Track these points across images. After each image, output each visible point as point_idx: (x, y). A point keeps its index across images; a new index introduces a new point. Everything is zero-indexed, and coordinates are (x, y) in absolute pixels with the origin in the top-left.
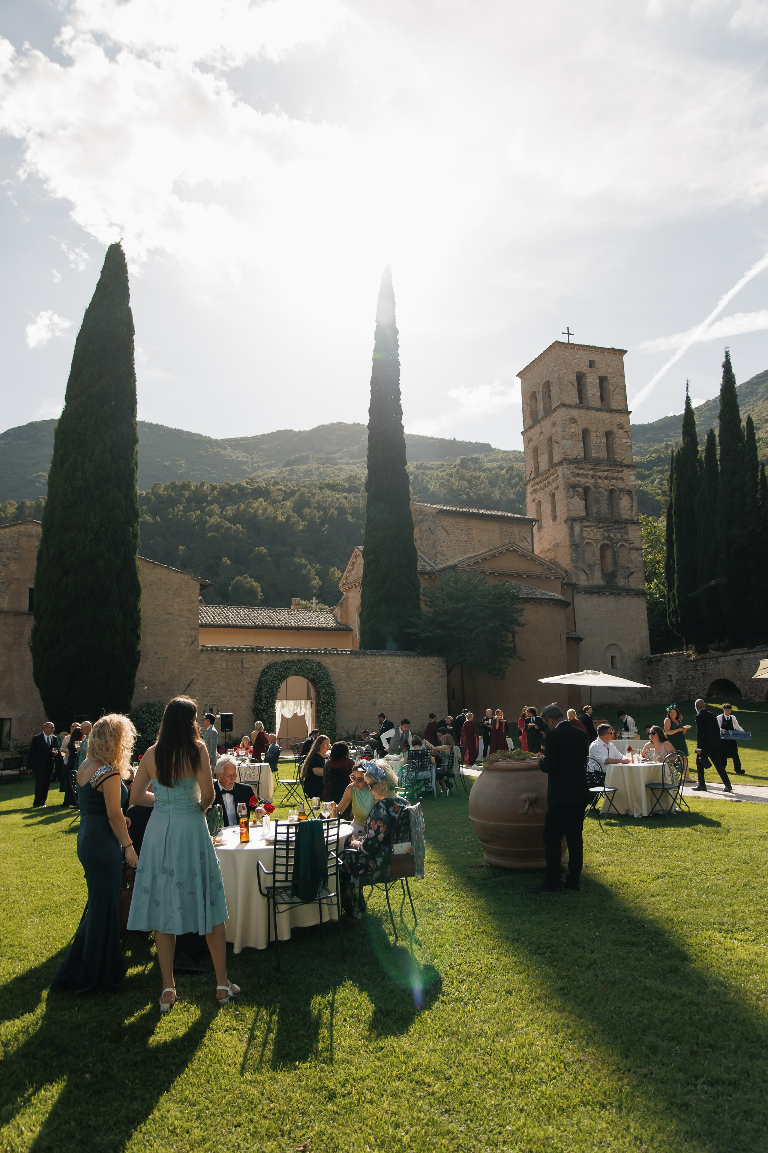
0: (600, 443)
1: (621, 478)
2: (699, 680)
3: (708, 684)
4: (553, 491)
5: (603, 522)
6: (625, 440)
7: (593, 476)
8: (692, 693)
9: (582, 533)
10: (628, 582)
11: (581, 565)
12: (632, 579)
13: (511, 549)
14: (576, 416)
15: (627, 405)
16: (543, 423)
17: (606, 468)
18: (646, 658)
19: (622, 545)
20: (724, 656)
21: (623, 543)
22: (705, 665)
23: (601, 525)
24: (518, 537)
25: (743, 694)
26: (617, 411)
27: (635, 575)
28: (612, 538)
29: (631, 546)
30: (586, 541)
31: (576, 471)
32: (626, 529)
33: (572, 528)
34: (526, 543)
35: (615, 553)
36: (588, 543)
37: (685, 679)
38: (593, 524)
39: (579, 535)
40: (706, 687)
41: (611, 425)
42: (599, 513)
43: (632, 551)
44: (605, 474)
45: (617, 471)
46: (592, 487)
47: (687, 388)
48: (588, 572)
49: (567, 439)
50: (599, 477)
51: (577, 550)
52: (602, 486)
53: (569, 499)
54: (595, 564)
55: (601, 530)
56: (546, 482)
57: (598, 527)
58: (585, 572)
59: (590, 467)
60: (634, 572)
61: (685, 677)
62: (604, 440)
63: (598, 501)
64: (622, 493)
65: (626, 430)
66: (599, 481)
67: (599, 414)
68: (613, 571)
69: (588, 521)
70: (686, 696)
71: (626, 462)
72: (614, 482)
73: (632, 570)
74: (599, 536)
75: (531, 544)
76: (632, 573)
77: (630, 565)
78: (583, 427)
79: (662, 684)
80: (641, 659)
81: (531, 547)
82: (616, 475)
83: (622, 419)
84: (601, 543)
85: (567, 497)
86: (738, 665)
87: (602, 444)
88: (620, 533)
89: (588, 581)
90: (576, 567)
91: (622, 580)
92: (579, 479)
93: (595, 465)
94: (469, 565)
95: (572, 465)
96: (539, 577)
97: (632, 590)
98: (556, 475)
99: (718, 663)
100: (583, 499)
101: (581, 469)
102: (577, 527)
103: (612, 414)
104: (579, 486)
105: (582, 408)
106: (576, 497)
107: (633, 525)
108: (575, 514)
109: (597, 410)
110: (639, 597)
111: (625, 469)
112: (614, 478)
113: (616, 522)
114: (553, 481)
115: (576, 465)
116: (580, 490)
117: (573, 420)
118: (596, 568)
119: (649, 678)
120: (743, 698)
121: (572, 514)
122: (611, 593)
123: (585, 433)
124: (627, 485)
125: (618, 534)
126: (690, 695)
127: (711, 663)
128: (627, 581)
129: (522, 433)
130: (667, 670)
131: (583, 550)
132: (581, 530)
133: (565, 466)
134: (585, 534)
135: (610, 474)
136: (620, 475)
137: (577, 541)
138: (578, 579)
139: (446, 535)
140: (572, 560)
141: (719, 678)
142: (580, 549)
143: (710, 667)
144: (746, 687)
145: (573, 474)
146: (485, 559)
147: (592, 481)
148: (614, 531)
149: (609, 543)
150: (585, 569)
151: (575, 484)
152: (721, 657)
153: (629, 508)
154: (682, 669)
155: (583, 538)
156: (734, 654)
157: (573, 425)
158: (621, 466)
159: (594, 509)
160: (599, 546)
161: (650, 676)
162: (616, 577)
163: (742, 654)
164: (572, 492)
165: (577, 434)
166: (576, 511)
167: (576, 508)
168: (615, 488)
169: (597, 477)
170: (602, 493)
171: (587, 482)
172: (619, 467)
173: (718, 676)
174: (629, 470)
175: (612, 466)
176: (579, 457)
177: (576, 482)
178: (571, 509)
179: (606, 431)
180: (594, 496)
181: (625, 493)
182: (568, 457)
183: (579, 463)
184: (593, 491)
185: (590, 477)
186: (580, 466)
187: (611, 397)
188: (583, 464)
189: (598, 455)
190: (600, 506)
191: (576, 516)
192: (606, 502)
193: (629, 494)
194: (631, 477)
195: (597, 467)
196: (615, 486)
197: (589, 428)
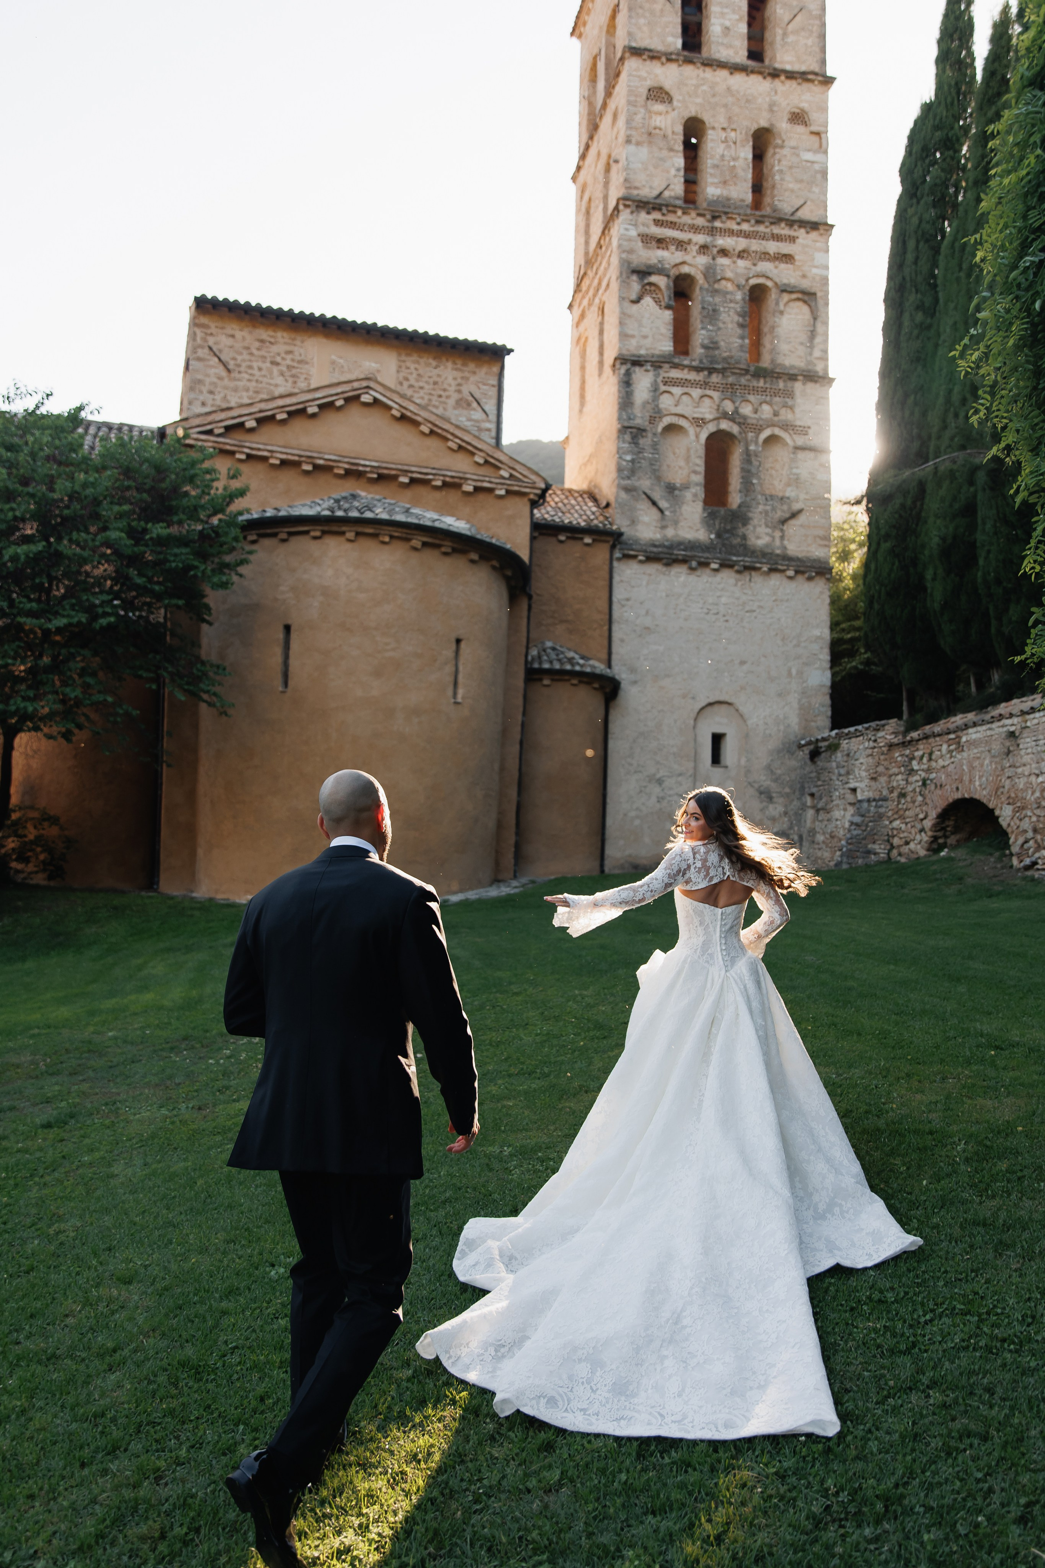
0: (735, 159)
1: (787, 258)
2: (914, 802)
3: (933, 814)
4: (603, 300)
5: (722, 371)
6: (809, 156)
7: (704, 248)
8: (896, 841)
9: (655, 399)
10: (782, 538)
11: (645, 483)
12: (792, 528)
13: (365, 398)
14: (667, 85)
15: (823, 62)
16: (602, 127)
17: (745, 227)
18: (809, 743)
19: (772, 440)
20: (975, 725)
21: (777, 431)
22: (931, 754)
23: (715, 378)
24: (456, 396)
25: (1015, 849)
26: (791, 75)
27: (802, 519)
28: (745, 418)
29: (800, 441)
30: (667, 421)
31: (655, 229)
32: (790, 394)
33: (627, 383)
34: (478, 415)
35: (748, 457)
36: (671, 428)
37: (885, 799)
38: (693, 376)
39: (645, 403)
40: (928, 824)
41: (771, 111)
42: (711, 346)
43: (801, 455)
44: (741, 243)
45: (777, 238)
46: (699, 276)
48: (663, 504)
49: (638, 144)
50: (724, 252)
51: (636, 444)
52: (729, 274)
53: (627, 304)
54: (686, 487)
55: (716, 395)
57: (705, 385)
58: (654, 503)
59: (700, 221)
60: (800, 511)
61: (885, 792)
62: (747, 153)
63: (712, 315)
64: (786, 297)
65: (814, 128)
66: (723, 261)
67: (739, 81)
68: (740, 506)
69: (676, 366)
70: (880, 849)
71: (805, 214)
72: (765, 266)
73: (796, 507)
74: (707, 410)
75: (493, 417)
76: (794, 515)
77: (790, 492)
78: (687, 115)
79: (837, 814)
80: (800, 747)
81: (493, 426)
82: (772, 247)
83: (807, 96)
84: (711, 428)
85: (622, 299)
86: (1009, 752)
87: (740, 163)
88: (769, 403)
89: (663, 527)
90: (627, 490)
91: (762, 530)
92: (661, 253)
93: (714, 218)
94: (210, 432)
95: (643, 215)
96: (451, 485)
97: (790, 559)
98: (608, 252)
99: (960, 748)
100: (668, 307)
101: (673, 225)
102: (643, 381)
103: (776, 82)
104: (661, 271)
105: (689, 61)
106: (648, 300)
107: (810, 385)
108: (640, 347)
109: (735, 68)
110: (810, 579)
111: (800, 233)
112: (765, 256)
113: (760, 373)
114: (605, 270)
115: (657, 215)
116: (660, 281)
117: (658, 94)
118: (688, 495)
119: (812, 795)
120: (1015, 861)
121: (634, 347)
122: (726, 565)
123: (692, 129)
124: (804, 276)
125: (766, 408)
126: (892, 847)
127: (945, 747)
128: (778, 534)
130: (848, 773)
131: (655, 446)
132: (655, 389)
133: (627, 216)
134: (666, 402)
135: (755, 245)
136: (784, 248)
137: (640, 418)
138: (633, 522)
139: (224, 373)
140: (620, 470)
141: (958, 796)
142: (645, 442)
143: (941, 762)
144: (1026, 824)
145: (646, 239)
146: (265, 420)
147: (702, 260)
148: (751, 398)
149: (735, 429)
150: (657, 495)
151: (650, 266)
152: (966, 727)
153: (803, 337)
154: (881, 769)
155: (657, 414)
156: (1001, 717)
157: (659, 107)
158: (791, 223)
159: (700, 336)
160: (704, 436)
161: (814, 790)
162: (745, 521)
163: (1023, 713)
164: (635, 286)
165: (669, 132)
166: (645, 337)
167: (645, 331)
168: (769, 284)
169: (715, 250)
170: (727, 293)
171: (684, 263)
172: (783, 225)
173: (957, 789)
174: (814, 235)
175: (758, 222)
176: (667, 194)
177: (654, 261)
178: (630, 332)
179: (755, 127)
180: (703, 302)
181: (794, 296)
182: (635, 192)
183: (664, 210)
184: (701, 288)
185: (695, 248)
186: (671, 218)
187: (778, 38)
188: (679, 213)
189: (725, 193)
190: (719, 329)
191: (643, 352)
192: (736, 318)
193: (805, 302)
194: (819, 257)
195: (717, 224)
196: (768, 278)
197: (706, 117)
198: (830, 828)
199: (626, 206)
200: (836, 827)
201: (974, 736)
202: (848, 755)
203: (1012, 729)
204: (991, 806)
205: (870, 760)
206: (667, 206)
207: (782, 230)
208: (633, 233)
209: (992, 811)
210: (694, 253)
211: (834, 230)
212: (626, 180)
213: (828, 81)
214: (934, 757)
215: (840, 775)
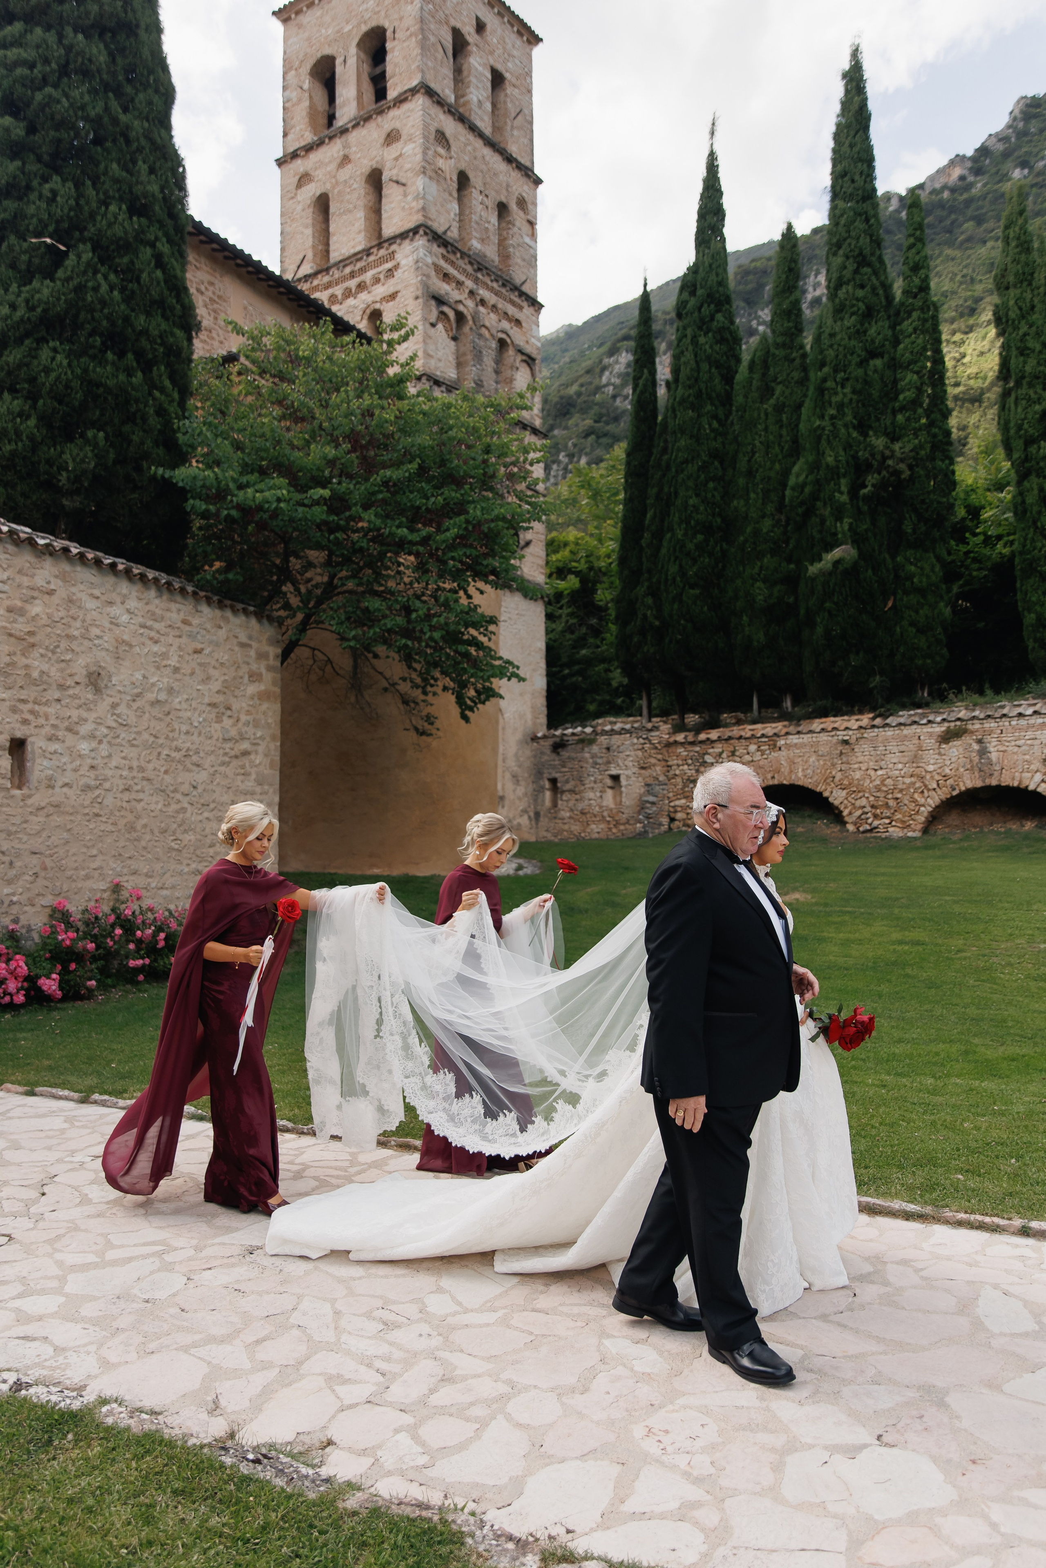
0: (488, 221)
1: (518, 322)
4: (377, 306)
6: (528, 240)
7: (472, 294)
8: (680, 816)
10: (521, 561)
12: (527, 555)
14: (447, 133)
15: (533, 163)
16: (354, 136)
17: (495, 285)
22: (733, 752)
25: (850, 819)
26: (517, 164)
31: (442, 263)
37: (661, 785)
41: (507, 190)
44: (493, 299)
45: (512, 303)
46: (469, 317)
47: (712, 133)
49: (430, 178)
50: (483, 302)
52: (487, 324)
53: (427, 325)
56: (353, 283)
59: (469, 268)
61: (661, 779)
62: (494, 220)
63: (478, 355)
64: (517, 355)
65: (529, 217)
66: (483, 309)
67: (488, 153)
70: (665, 822)
71: (525, 288)
72: (505, 325)
76: (527, 544)
78: (459, 166)
79: (591, 796)
80: (536, 739)
82: (511, 310)
83: (526, 188)
86: (841, 754)
87: (490, 227)
92: (447, 287)
93: (479, 269)
95: (435, 246)
98: (389, 265)
99: (775, 749)
100: (452, 339)
101: (452, 264)
103: (509, 167)
104: (447, 303)
105: (460, 119)
106: (442, 327)
107: (533, 436)
108: (437, 368)
109: (485, 141)
110: (536, 601)
111: (525, 304)
112: (506, 316)
114: (376, 281)
115: (442, 250)
116: (449, 313)
117: (442, 138)
119: (553, 779)
120: (851, 827)
121: (432, 365)
123: (463, 180)
124: (527, 342)
126: (674, 820)
127: (753, 747)
129: (280, 163)
130: (609, 762)
133: (421, 242)
135: (502, 304)
136: (517, 313)
145: (437, 268)
147: (470, 304)
151: (442, 296)
152: (784, 734)
153: (529, 394)
154: (651, 761)
157: (441, 150)
158: (520, 293)
159: (472, 371)
161: (556, 775)
164: (434, 311)
165: (448, 177)
166: (440, 360)
167: (440, 354)
168: (508, 341)
169: (478, 298)
170: (487, 340)
171: (460, 302)
172: (516, 293)
173: (773, 777)
174: (531, 309)
175: (504, 285)
176: (449, 233)
177: (442, 292)
178: (431, 353)
179: (498, 199)
180: (474, 342)
181: (524, 358)
182: (430, 223)
183: (449, 248)
184: (471, 329)
185: (467, 291)
186: (451, 257)
187: (509, 128)
188: (458, 255)
189: (483, 250)
190: (483, 370)
191: (438, 373)
192: (493, 364)
193: (529, 365)
194: (534, 327)
195: (479, 275)
196: (508, 335)
197: (471, 175)
198: (580, 806)
199: (426, 234)
200: (590, 805)
201: (795, 741)
202: (608, 749)
203: (847, 738)
204: (818, 790)
205: (640, 753)
206: (452, 245)
207: (514, 297)
208: (429, 260)
209: (820, 794)
210: (466, 296)
211: (543, 311)
212: (424, 209)
213: (538, 181)
214: (737, 753)
215: (596, 764)
